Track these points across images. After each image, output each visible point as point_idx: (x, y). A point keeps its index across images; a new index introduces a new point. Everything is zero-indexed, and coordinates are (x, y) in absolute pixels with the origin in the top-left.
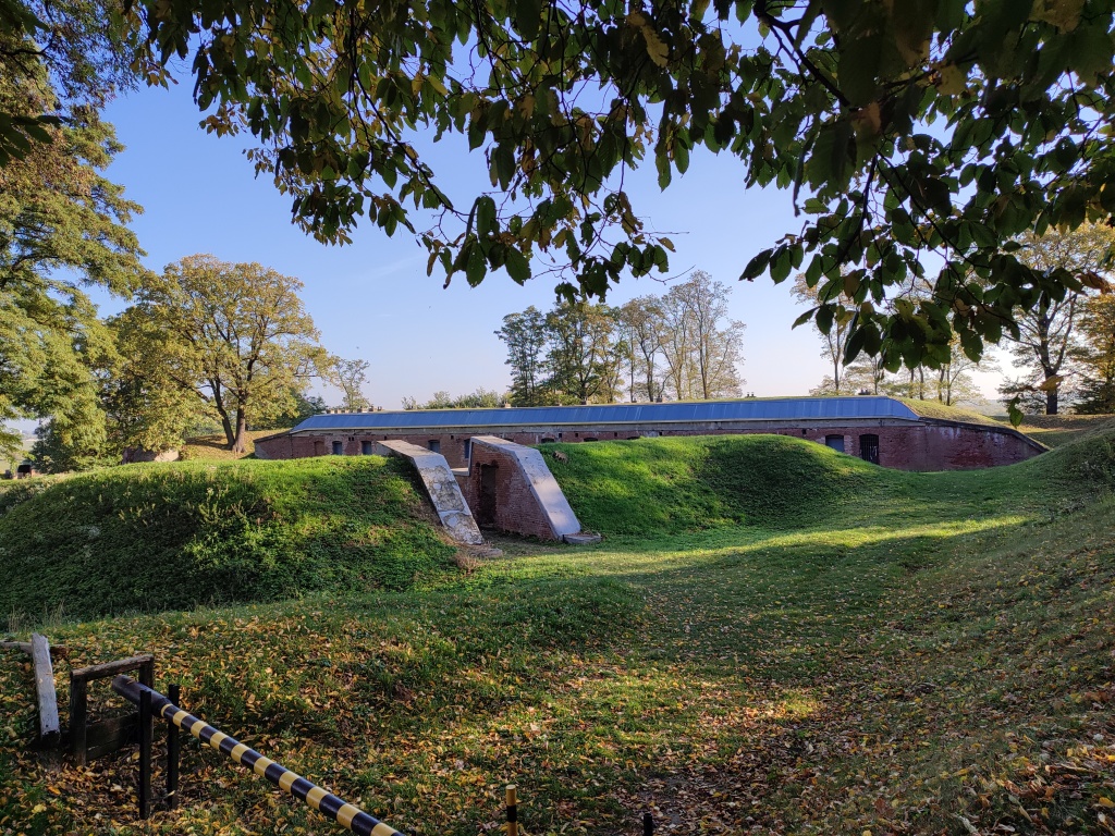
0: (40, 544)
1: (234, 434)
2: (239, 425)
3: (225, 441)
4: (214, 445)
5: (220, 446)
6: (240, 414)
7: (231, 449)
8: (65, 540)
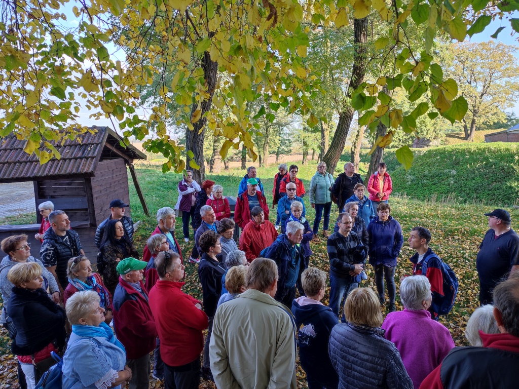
0: (427, 176)
1: (469, 132)
2: (472, 127)
3: (463, 135)
4: (458, 137)
5: (461, 138)
6: (473, 122)
7: (467, 139)
8: (439, 175)
